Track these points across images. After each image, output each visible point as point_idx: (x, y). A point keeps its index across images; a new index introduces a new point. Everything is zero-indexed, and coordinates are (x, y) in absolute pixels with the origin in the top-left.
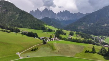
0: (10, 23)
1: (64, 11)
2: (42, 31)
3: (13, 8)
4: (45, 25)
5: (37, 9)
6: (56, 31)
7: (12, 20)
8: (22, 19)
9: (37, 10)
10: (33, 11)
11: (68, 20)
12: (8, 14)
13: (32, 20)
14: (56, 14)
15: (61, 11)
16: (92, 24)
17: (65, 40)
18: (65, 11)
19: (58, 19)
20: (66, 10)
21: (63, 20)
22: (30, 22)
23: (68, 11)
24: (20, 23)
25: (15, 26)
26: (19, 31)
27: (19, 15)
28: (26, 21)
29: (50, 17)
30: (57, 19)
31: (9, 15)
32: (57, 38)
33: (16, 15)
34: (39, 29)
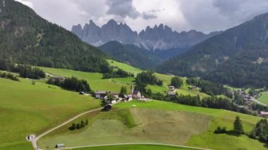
0: (21, 54)
1: (156, 26)
2: (101, 75)
3: (29, 18)
4: (109, 61)
5: (91, 21)
6: (135, 76)
7: (25, 46)
8: (52, 45)
9: (89, 23)
10: (79, 25)
11: (166, 48)
12: (17, 32)
13: (76, 48)
14: (136, 32)
15: (148, 27)
16: (226, 58)
17: (159, 99)
18: (158, 26)
19: (141, 45)
20: (161, 25)
21: (155, 47)
22: (70, 53)
23: (166, 26)
24: (47, 55)
25: (33, 63)
26: (42, 75)
27: (43, 36)
28: (60, 51)
29: (121, 42)
30: (139, 46)
31: (18, 35)
32: (139, 94)
33: (36, 34)
34: (94, 72)
